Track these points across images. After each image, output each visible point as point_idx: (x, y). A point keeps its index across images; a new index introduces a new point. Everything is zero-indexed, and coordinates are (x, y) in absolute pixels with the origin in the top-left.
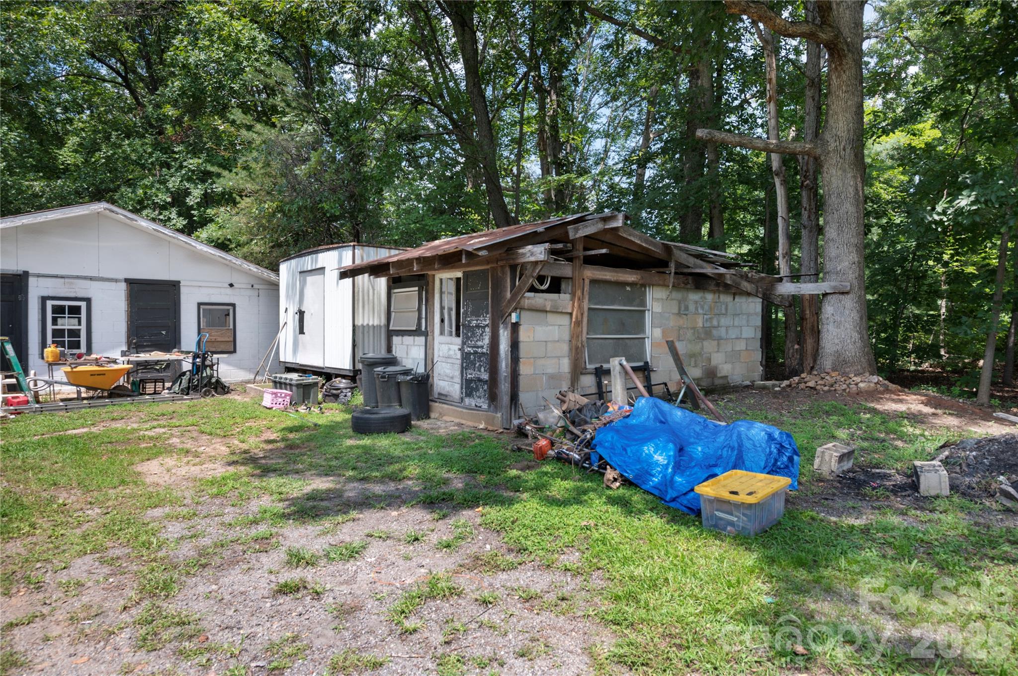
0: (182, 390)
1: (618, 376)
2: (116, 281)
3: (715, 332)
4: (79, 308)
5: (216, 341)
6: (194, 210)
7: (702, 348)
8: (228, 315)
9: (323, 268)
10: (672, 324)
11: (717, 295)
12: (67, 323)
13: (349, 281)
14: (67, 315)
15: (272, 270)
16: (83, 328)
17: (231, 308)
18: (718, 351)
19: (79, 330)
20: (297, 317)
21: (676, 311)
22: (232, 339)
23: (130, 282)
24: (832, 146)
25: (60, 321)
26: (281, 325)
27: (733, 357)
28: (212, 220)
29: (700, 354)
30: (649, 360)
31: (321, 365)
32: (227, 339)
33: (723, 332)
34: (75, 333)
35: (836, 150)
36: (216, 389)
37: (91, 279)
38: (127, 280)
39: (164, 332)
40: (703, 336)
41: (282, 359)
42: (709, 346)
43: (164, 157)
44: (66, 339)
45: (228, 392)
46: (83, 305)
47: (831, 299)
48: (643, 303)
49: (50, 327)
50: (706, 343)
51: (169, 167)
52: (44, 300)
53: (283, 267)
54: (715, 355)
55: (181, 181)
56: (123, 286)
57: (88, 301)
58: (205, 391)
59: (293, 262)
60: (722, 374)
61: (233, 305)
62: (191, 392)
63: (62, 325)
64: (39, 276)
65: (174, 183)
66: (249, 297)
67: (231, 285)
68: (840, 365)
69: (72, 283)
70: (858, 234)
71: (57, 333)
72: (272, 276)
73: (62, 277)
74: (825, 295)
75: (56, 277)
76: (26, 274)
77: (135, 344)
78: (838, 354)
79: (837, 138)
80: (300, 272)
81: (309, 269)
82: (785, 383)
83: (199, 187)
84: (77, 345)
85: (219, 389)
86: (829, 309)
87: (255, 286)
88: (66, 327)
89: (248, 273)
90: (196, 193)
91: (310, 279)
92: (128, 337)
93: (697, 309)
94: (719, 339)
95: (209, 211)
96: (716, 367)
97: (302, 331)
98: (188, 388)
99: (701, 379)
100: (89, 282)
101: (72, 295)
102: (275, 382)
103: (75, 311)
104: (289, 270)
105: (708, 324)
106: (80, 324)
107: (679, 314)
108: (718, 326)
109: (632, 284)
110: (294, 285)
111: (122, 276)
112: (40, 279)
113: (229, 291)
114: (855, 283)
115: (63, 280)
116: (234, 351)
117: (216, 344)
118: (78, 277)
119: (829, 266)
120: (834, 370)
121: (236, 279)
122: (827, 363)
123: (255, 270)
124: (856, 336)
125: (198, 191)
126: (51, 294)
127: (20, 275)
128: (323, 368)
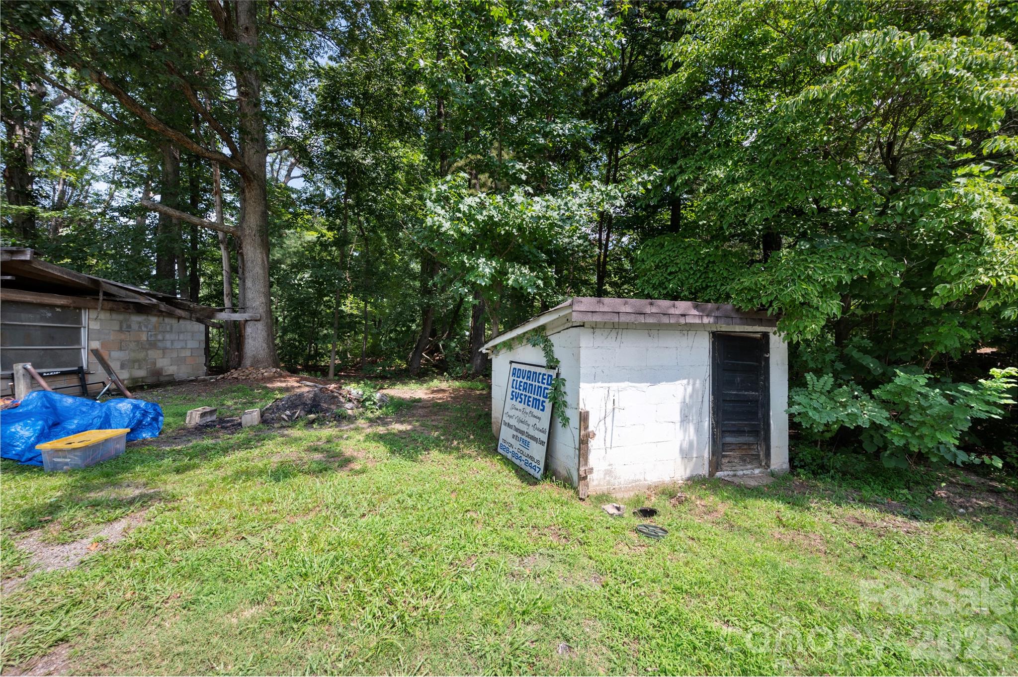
1: (22, 378)
3: (160, 344)
7: (147, 355)
10: (112, 338)
11: (161, 319)
18: (163, 357)
21: (117, 328)
24: (247, 232)
27: (180, 361)
29: (145, 360)
30: (85, 366)
33: (168, 344)
35: (249, 235)
40: (147, 346)
42: (153, 354)
47: (250, 324)
48: (79, 321)
50: (150, 352)
54: (161, 360)
60: (169, 373)
68: (256, 363)
70: (265, 286)
74: (246, 321)
78: (254, 357)
79: (250, 228)
82: (222, 376)
86: (249, 330)
93: (140, 327)
94: (164, 349)
96: (162, 369)
99: (146, 377)
105: (153, 339)
107: (121, 330)
108: (163, 340)
109: (61, 306)
114: (264, 315)
119: (248, 304)
120: (251, 366)
122: (248, 362)
124: (265, 345)
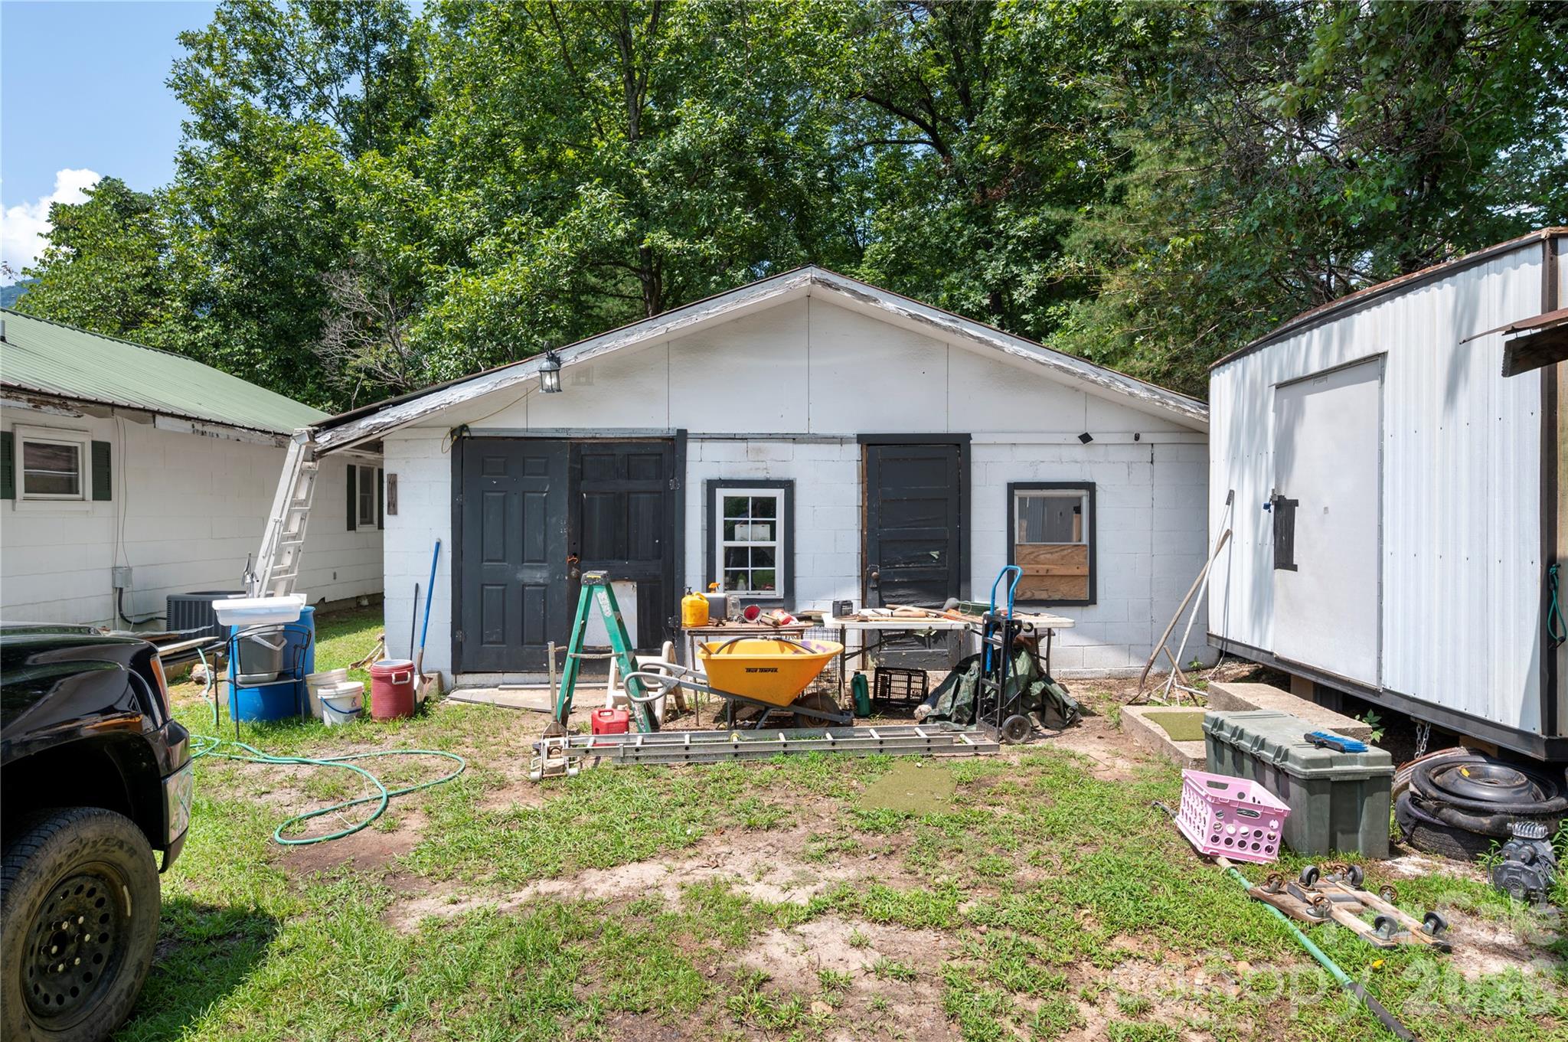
0: (959, 710)
2: (841, 440)
4: (772, 501)
5: (1048, 576)
6: (1027, 312)
8: (1078, 510)
9: (1378, 359)
12: (751, 535)
13: (1533, 377)
14: (750, 519)
15: (1189, 393)
16: (779, 544)
17: (1084, 494)
19: (773, 549)
20: (1267, 518)
22: (1086, 571)
23: (868, 442)
25: (739, 530)
26: (1215, 535)
28: (1056, 326)
31: (1370, 681)
32: (1077, 572)
34: (764, 556)
36: (1041, 711)
37: (795, 439)
38: (861, 439)
39: (935, 554)
41: (1216, 629)
43: (980, 232)
44: (750, 569)
45: (1074, 723)
46: (779, 494)
49: (721, 544)
51: (988, 245)
52: (712, 486)
53: (1223, 383)
55: (1007, 265)
56: (854, 451)
57: (788, 486)
58: (1012, 725)
59: (1254, 360)
61: (1090, 487)
62: (979, 720)
63: (743, 539)
64: (704, 438)
65: (994, 271)
66: (1129, 465)
67: (1086, 438)
69: (759, 451)
71: (736, 556)
72: (1189, 407)
73: (744, 439)
75: (733, 438)
76: (683, 434)
77: (877, 579)
80: (1279, 386)
81: (1315, 368)
83: (1035, 268)
84: (768, 582)
85: (1051, 714)
87: (1145, 438)
88: (750, 544)
89: (1126, 406)
90: (1031, 280)
91: (1315, 402)
92: (864, 565)
95: (1051, 310)
97: (1284, 558)
98: (974, 706)
100: (789, 447)
101: (760, 475)
102: (1216, 742)
103: (765, 508)
104: (1238, 386)
106: (773, 538)
110: (1256, 422)
111: (852, 431)
112: (707, 445)
113: (1080, 451)
115: (743, 445)
116: (1092, 600)
117: (1048, 582)
118: (770, 437)
121: (1100, 423)
123: (1144, 395)
125: (1034, 276)
126: (725, 475)
127: (671, 439)
128: (1375, 692)
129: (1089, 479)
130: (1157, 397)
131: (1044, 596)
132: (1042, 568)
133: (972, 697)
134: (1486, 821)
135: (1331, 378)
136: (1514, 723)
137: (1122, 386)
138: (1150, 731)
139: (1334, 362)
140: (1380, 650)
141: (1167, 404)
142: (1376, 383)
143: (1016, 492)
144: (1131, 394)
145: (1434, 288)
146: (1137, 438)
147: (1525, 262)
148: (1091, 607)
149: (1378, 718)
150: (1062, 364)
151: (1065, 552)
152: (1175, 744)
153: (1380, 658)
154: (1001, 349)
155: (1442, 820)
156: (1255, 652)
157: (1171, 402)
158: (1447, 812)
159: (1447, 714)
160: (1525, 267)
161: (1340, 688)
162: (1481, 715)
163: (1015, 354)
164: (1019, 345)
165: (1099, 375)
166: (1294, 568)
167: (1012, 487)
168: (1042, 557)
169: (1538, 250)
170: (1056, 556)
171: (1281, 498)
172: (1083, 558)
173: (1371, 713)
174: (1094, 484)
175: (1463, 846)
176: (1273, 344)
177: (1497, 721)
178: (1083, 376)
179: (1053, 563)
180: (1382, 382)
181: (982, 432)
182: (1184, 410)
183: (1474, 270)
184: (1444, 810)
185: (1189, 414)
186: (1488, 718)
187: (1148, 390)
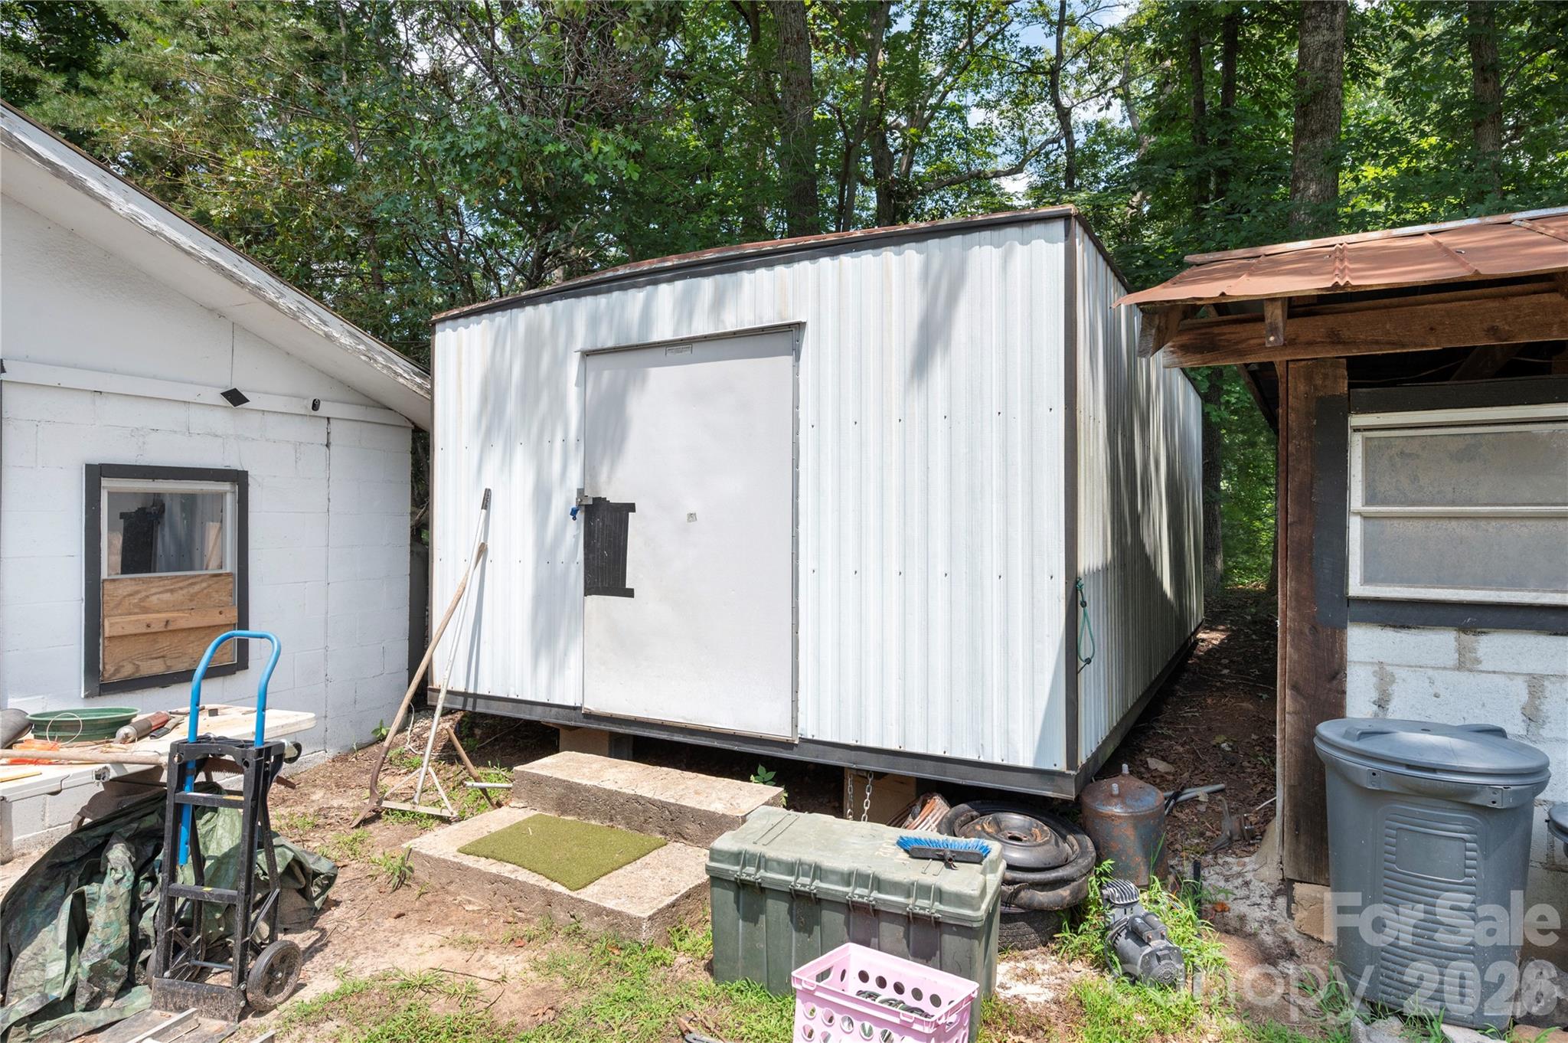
5: (166, 632)
8: (217, 517)
9: (785, 331)
17: (229, 490)
22: (231, 615)
31: (783, 732)
32: (215, 619)
45: (328, 901)
58: (270, 969)
61: (239, 478)
62: (160, 979)
66: (297, 447)
67: (235, 397)
80: (587, 354)
81: (664, 335)
87: (326, 409)
98: (132, 949)
102: (744, 890)
113: (224, 418)
116: (241, 665)
117: (165, 644)
123: (346, 340)
128: (787, 745)
129: (235, 464)
130: (362, 347)
131: (157, 668)
132: (157, 620)
133: (126, 929)
134: (1065, 892)
135: (697, 348)
136: (1026, 760)
137: (315, 321)
138: (507, 881)
139: (702, 327)
140: (795, 691)
141: (375, 361)
142: (787, 360)
143: (106, 483)
144: (328, 336)
145: (888, 255)
146: (315, 406)
147: (1039, 238)
148: (240, 675)
149: (772, 774)
150: (223, 263)
151: (197, 588)
152: (573, 894)
153: (795, 702)
154: (104, 202)
155: (1019, 906)
156: (539, 709)
157: (380, 359)
158: (1026, 895)
159: (915, 761)
160: (1039, 244)
161: (716, 744)
162: (971, 755)
163: (133, 220)
164: (141, 206)
165: (282, 296)
166: (630, 593)
167: (96, 474)
168: (154, 599)
169: (1059, 227)
170: (179, 596)
171: (599, 502)
172: (226, 595)
173: (761, 769)
174: (245, 474)
175: (1037, 931)
176: (578, 296)
177: (997, 760)
178: (256, 291)
179: (176, 607)
180: (798, 359)
181: (27, 359)
182: (395, 373)
183: (957, 240)
184: (1022, 894)
185: (401, 380)
186: (982, 759)
187: (351, 335)
